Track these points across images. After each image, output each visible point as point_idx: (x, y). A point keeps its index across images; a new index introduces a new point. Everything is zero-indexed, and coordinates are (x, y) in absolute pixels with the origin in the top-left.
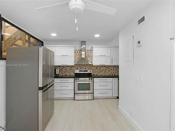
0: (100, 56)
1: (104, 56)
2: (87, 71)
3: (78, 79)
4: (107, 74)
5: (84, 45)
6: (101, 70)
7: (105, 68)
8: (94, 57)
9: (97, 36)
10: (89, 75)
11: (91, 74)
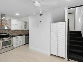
0: (16, 25)
1: (18, 25)
2: (6, 33)
3: (3, 39)
4: (18, 34)
5: (4, 17)
6: (15, 32)
7: (17, 31)
8: (12, 25)
9: (17, 14)
10: (8, 36)
11: (9, 35)
